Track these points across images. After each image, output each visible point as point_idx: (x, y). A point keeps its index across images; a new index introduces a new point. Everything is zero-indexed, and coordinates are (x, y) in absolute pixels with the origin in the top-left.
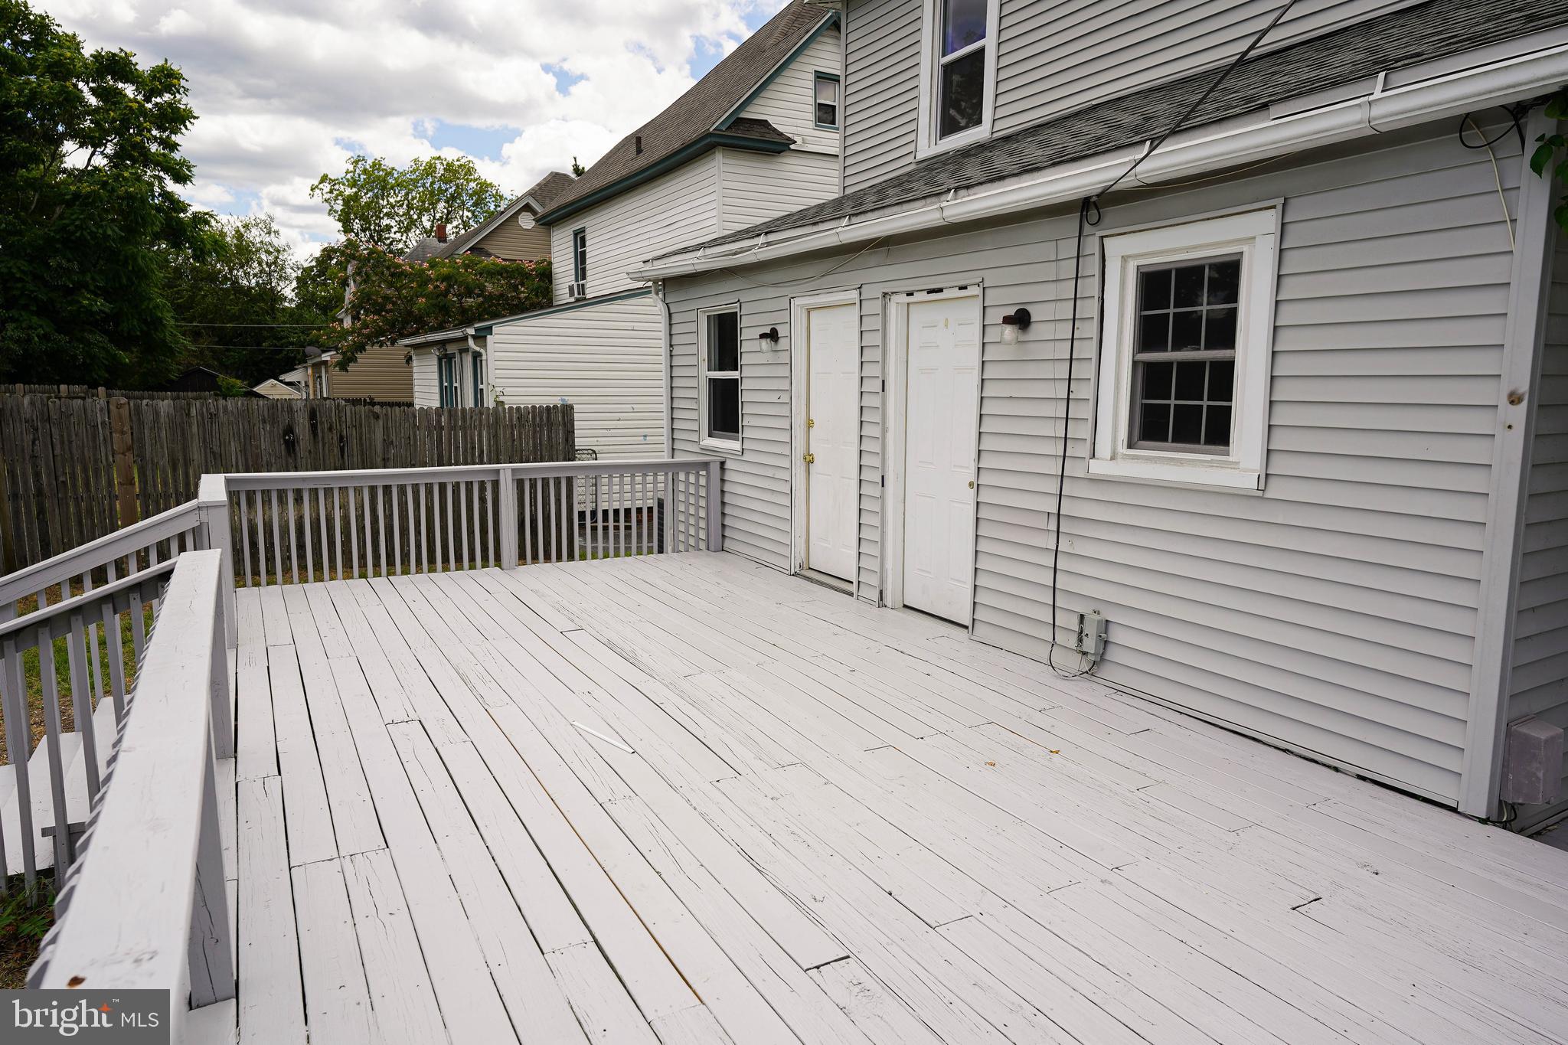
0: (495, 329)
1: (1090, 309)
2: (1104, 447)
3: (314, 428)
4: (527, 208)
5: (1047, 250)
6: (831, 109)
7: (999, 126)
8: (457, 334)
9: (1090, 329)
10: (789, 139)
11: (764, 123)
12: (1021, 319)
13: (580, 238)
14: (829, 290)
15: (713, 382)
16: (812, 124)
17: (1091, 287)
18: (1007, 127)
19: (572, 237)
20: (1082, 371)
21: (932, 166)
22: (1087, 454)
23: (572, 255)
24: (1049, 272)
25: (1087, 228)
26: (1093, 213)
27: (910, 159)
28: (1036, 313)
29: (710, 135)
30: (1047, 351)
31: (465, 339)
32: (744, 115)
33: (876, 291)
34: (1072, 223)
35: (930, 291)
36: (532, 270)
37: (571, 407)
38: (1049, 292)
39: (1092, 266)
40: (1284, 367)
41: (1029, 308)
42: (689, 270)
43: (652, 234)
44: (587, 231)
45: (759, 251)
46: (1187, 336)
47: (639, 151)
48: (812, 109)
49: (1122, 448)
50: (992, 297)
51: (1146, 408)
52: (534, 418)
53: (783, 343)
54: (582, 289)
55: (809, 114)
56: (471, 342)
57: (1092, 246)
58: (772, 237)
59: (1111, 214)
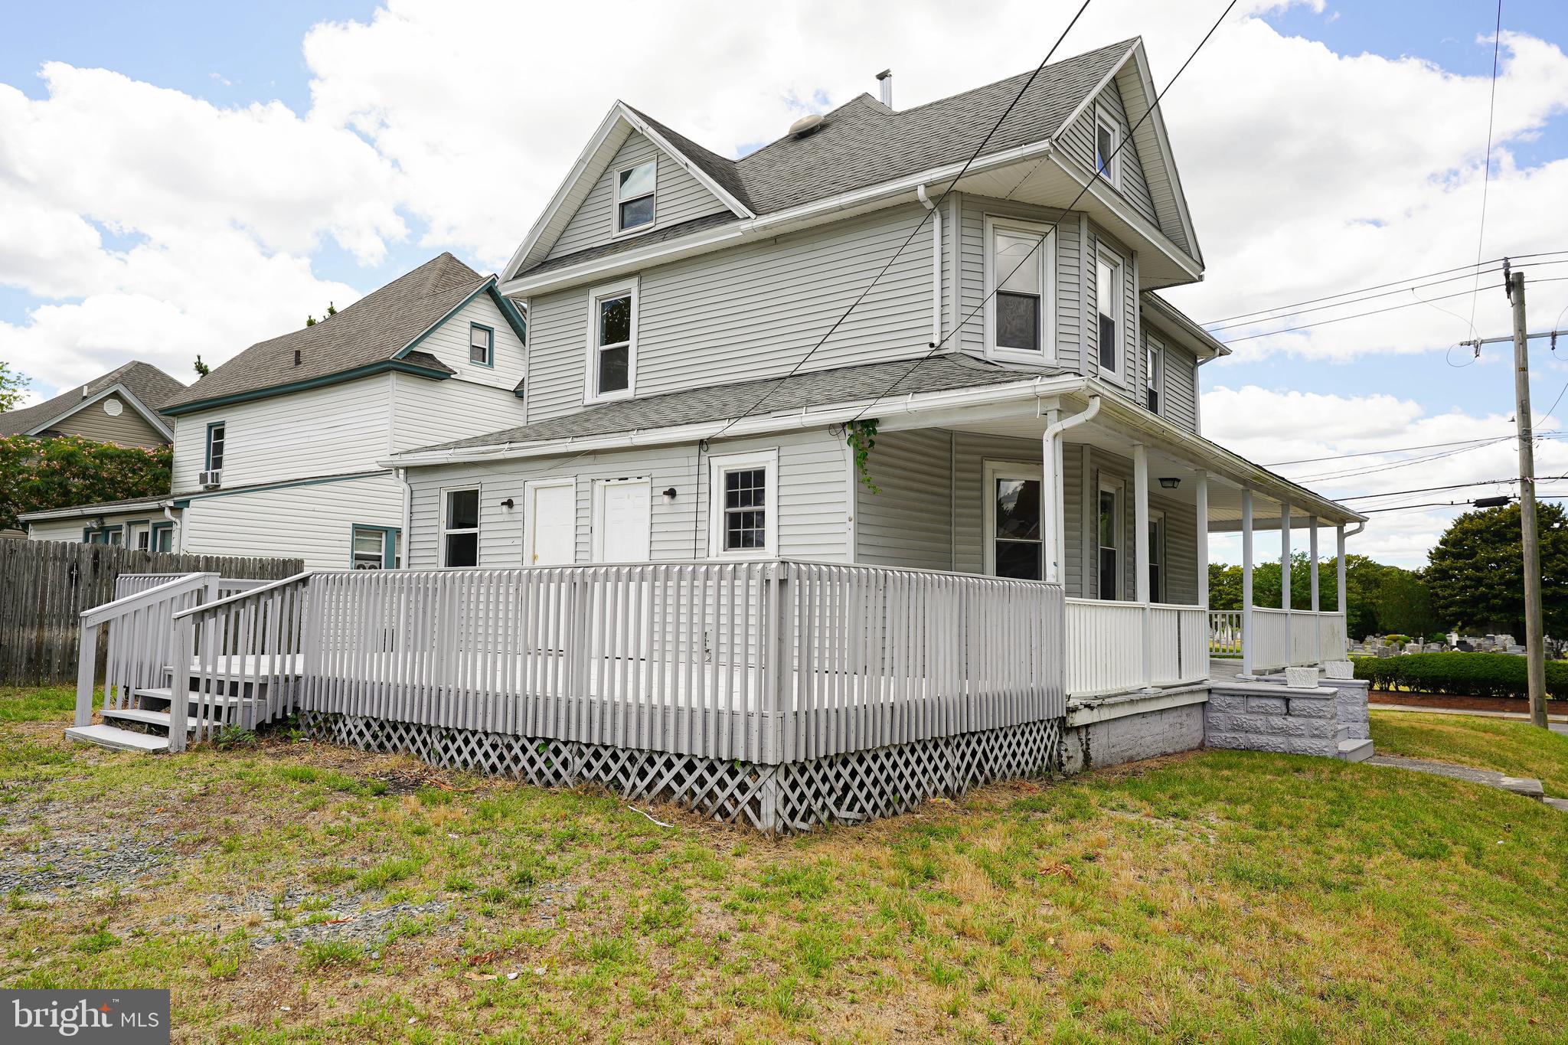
0: (192, 503)
1: (704, 488)
2: (713, 552)
3: (96, 566)
4: (116, 395)
5: (685, 462)
6: (481, 351)
7: (639, 391)
8: (153, 505)
9: (704, 498)
10: (451, 370)
11: (430, 357)
12: (672, 493)
13: (218, 433)
14: (554, 477)
15: (450, 537)
16: (468, 361)
17: (704, 479)
18: (644, 393)
19: (205, 429)
20: (702, 517)
21: (599, 409)
22: (705, 555)
23: (205, 445)
24: (685, 471)
25: (702, 453)
26: (705, 446)
27: (579, 403)
28: (678, 491)
29: (389, 361)
30: (685, 508)
31: (162, 510)
32: (416, 349)
33: (588, 478)
34: (696, 449)
35: (620, 479)
36: (153, 457)
37: (302, 562)
38: (685, 480)
39: (705, 469)
40: (783, 511)
41: (676, 488)
42: (444, 461)
43: (312, 433)
44: (227, 425)
45: (504, 452)
46: (746, 501)
47: (298, 362)
48: (468, 349)
49: (721, 552)
50: (656, 482)
51: (731, 534)
52: (272, 568)
53: (516, 508)
54: (216, 477)
55: (466, 352)
56: (167, 512)
57: (704, 460)
58: (513, 445)
59: (713, 447)
